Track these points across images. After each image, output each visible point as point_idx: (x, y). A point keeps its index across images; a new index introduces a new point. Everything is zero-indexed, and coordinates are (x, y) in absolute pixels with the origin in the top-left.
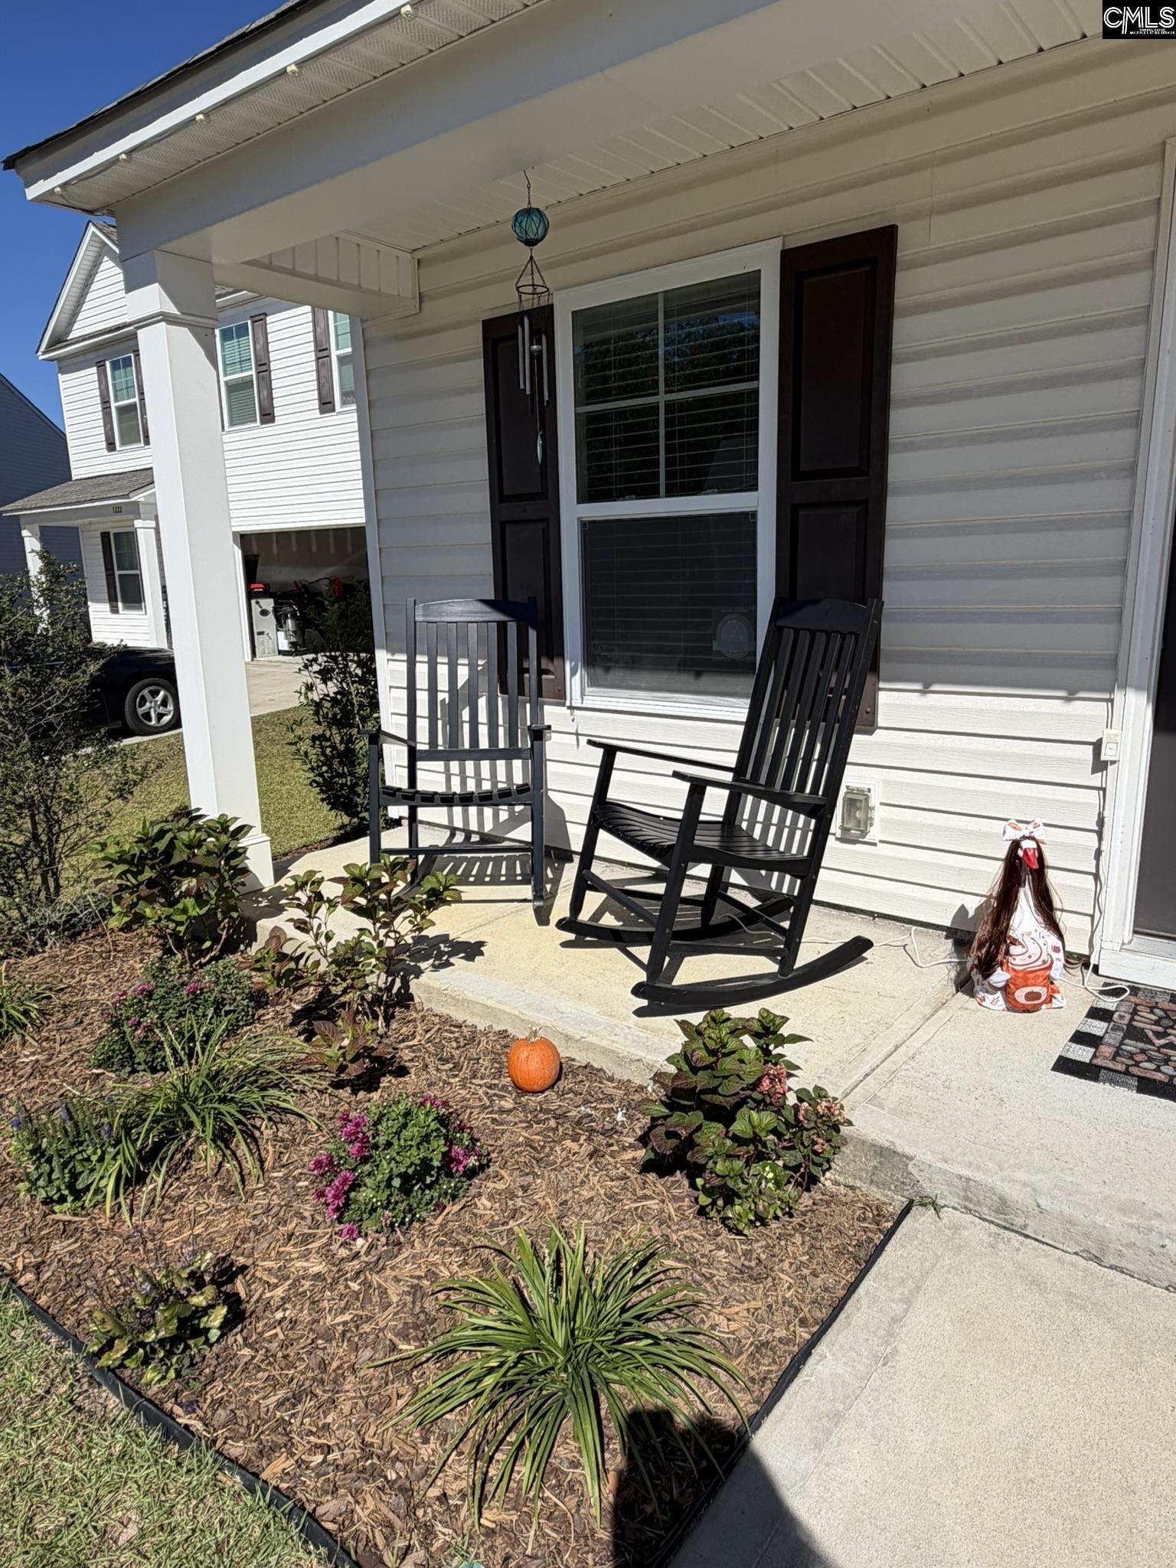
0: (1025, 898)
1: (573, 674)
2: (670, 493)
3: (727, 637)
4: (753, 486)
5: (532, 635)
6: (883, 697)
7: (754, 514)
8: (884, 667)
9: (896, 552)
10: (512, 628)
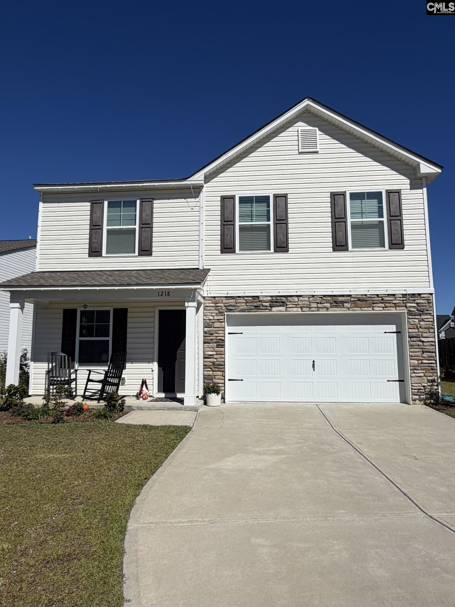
0: (144, 386)
1: (76, 364)
2: (95, 337)
3: (104, 357)
4: (108, 336)
5: (70, 358)
6: (127, 364)
7: (109, 340)
8: (127, 361)
9: (128, 346)
10: (67, 357)
